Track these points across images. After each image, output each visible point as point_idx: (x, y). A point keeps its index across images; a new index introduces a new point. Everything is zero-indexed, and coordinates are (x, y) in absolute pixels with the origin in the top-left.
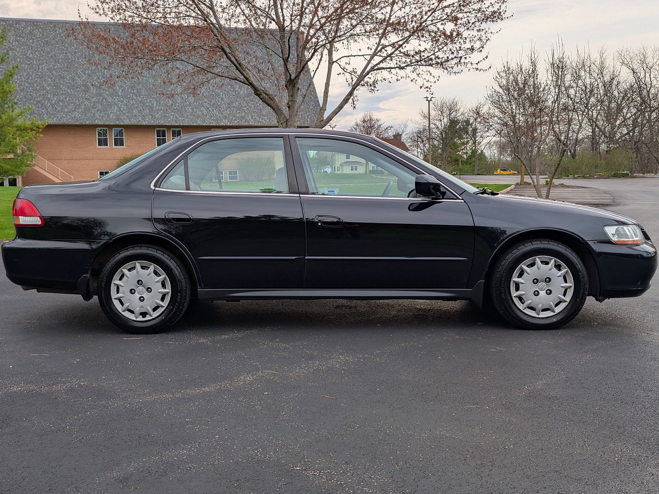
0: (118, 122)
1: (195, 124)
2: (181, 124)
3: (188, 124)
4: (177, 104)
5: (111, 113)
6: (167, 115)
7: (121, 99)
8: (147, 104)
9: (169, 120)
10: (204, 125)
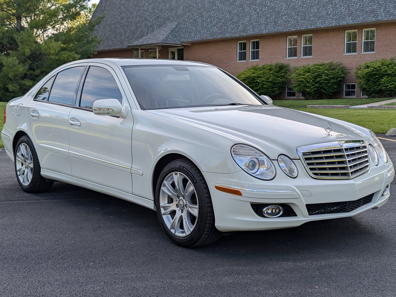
0: (242, 34)
1: (312, 27)
2: (299, 29)
3: (306, 28)
4: (305, 5)
5: (242, 24)
6: (290, 19)
7: (257, 8)
8: (277, 9)
9: (289, 25)
10: (322, 26)
